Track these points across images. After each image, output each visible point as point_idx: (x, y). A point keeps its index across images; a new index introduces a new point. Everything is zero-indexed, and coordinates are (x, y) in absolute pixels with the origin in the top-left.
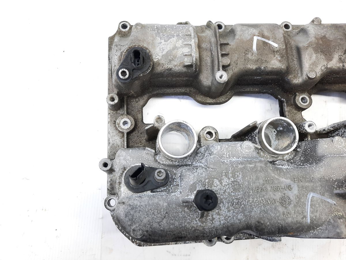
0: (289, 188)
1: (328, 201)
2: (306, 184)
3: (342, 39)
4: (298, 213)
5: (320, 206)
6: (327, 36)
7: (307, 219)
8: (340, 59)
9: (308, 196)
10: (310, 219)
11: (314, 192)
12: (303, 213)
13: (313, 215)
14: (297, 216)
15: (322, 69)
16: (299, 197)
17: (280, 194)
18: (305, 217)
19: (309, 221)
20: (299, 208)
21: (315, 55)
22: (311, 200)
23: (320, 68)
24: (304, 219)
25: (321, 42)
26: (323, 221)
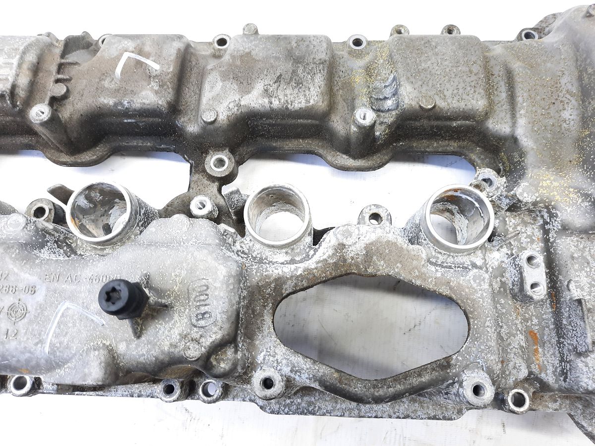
0: (33, 290)
1: (92, 318)
2: (63, 286)
3: (279, 58)
4: (31, 333)
5: (74, 325)
6: (253, 53)
7: (43, 345)
8: (266, 91)
9: (59, 306)
10: (50, 346)
11: (73, 301)
12: (40, 334)
13: (56, 341)
14: (28, 339)
15: (229, 108)
16: (42, 308)
17: (12, 299)
18: (41, 342)
19: (47, 350)
20: (36, 326)
21: (221, 84)
22: (63, 314)
23: (225, 104)
24: (39, 345)
25: (238, 63)
26: (73, 352)
